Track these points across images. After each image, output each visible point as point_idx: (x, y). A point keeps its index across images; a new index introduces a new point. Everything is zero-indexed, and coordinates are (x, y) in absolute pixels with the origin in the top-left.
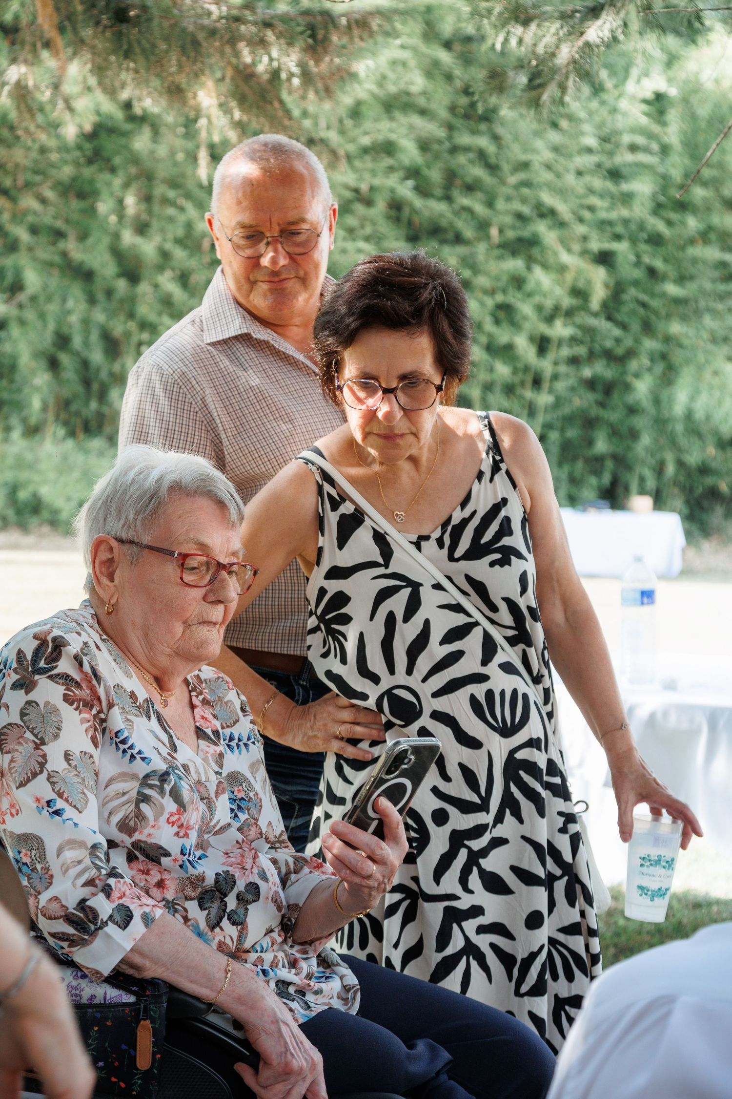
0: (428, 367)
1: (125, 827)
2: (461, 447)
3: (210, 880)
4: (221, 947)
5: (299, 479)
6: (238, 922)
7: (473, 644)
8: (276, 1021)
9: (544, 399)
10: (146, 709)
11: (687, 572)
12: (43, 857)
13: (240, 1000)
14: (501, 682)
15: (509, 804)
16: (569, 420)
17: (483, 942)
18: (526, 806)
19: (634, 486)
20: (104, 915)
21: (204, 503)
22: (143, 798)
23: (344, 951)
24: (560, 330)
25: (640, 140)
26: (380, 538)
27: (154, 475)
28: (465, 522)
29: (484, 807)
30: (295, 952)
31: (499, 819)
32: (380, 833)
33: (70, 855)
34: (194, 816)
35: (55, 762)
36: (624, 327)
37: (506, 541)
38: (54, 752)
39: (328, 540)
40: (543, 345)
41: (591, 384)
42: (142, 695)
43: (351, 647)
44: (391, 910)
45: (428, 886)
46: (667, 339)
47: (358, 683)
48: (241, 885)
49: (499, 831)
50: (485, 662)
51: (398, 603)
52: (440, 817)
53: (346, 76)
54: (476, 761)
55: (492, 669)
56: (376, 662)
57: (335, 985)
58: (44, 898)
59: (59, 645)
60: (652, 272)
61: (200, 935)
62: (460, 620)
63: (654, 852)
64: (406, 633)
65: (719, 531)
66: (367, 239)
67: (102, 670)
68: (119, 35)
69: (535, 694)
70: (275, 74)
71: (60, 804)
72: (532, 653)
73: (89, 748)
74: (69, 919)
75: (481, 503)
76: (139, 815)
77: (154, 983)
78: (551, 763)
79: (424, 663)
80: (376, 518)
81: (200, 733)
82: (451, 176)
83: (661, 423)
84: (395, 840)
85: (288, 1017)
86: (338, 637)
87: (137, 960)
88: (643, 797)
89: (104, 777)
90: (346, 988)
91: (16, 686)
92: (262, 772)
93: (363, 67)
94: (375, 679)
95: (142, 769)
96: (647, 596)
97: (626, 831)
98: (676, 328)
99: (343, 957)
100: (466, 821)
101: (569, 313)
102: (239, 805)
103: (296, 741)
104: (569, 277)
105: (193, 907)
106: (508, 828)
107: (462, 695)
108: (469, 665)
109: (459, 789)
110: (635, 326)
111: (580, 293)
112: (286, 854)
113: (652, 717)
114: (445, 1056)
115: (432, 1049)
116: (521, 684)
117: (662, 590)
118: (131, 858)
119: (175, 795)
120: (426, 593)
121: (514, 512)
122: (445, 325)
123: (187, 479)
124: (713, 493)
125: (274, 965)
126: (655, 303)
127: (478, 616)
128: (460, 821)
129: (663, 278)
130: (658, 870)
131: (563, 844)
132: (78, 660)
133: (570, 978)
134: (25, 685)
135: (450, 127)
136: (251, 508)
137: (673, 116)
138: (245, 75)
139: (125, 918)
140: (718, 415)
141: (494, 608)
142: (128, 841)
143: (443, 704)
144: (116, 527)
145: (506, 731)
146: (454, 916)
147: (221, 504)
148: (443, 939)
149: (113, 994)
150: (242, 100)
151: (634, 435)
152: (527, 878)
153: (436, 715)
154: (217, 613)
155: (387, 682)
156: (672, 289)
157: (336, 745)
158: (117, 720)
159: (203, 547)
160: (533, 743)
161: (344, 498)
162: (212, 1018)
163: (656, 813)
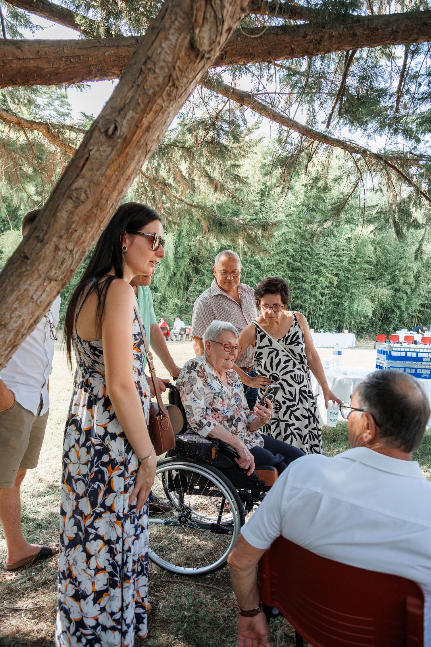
0: (280, 302)
1: (210, 404)
2: (288, 320)
3: (229, 417)
4: (232, 432)
5: (252, 327)
6: (236, 426)
7: (291, 364)
8: (243, 449)
9: (323, 307)
10: (216, 378)
11: (356, 347)
12: (192, 410)
13: (235, 443)
14: (297, 372)
15: (300, 400)
16: (329, 311)
17: (295, 432)
18: (304, 400)
19: (344, 327)
20: (205, 424)
21: (230, 333)
22: (214, 398)
23: (262, 433)
24: (327, 291)
25: (345, 248)
26: (269, 340)
27: (219, 327)
28: (289, 336)
29: (294, 400)
30: (250, 433)
31: (298, 404)
32: (267, 407)
33: (198, 410)
34: (226, 402)
35: (195, 390)
36: (341, 290)
37: (298, 340)
38: (195, 387)
39: (258, 341)
40: (323, 295)
41: (334, 303)
42: (215, 375)
43: (263, 364)
44: (273, 423)
45: (281, 418)
46: (352, 293)
47: (265, 373)
48: (236, 418)
49: (298, 406)
50: (294, 368)
51: (274, 355)
52: (284, 403)
53: (272, 236)
54: (292, 390)
55: (295, 369)
56: (269, 368)
57: (258, 441)
58: (192, 419)
59: (196, 364)
60: (348, 278)
61: (227, 429)
62: (288, 358)
63: (333, 411)
64: (276, 361)
65: (364, 337)
66: (282, 271)
67: (206, 370)
68: (220, 229)
69: (305, 375)
70: (256, 236)
71: (196, 399)
72: (304, 366)
73: (203, 386)
74: (197, 424)
75: (292, 332)
76: (214, 402)
77: (216, 439)
78: (309, 391)
79: (280, 368)
80: (269, 336)
81: (228, 384)
82: (301, 257)
83: (350, 312)
84: (270, 408)
85: (246, 448)
86: (260, 362)
87: (212, 434)
88: (330, 399)
89: (206, 393)
90: (261, 442)
91: (187, 373)
92: (243, 393)
93: (276, 234)
94: (269, 372)
95: (214, 391)
96: (339, 353)
97: (327, 406)
98: (354, 291)
99: (261, 435)
100: (290, 404)
101: (328, 288)
102: (237, 400)
103: (251, 385)
104: (328, 279)
105: (225, 423)
106: (300, 406)
107: (288, 375)
108: (290, 368)
109: (288, 396)
110: (344, 290)
111: (331, 283)
112: (248, 411)
113: (340, 380)
114: (283, 458)
115: (280, 456)
116: (302, 373)
117: (343, 351)
118: (212, 411)
119: (222, 397)
120: (280, 352)
121: (300, 334)
122: (284, 293)
123: (226, 328)
124: (363, 328)
125: (244, 436)
126: (349, 285)
127: (292, 357)
128: (289, 403)
129: (351, 279)
130: (334, 415)
131: (312, 409)
132: (200, 367)
133: (314, 440)
134: (189, 372)
135: (301, 246)
136: (240, 334)
137: (352, 242)
138: (249, 236)
139: (209, 424)
140: (364, 310)
141: (295, 356)
142: (211, 407)
143: (284, 377)
144: (211, 338)
145: (299, 383)
146: (288, 425)
147: (234, 333)
148: (285, 431)
149: (207, 441)
150: (248, 242)
151: (344, 315)
152: (304, 417)
153: (283, 380)
154: (233, 357)
155: (271, 372)
156: (353, 282)
157: (260, 386)
158: (209, 380)
159: (230, 343)
160: (305, 386)
161: (261, 331)
162: (229, 447)
163: (334, 402)
